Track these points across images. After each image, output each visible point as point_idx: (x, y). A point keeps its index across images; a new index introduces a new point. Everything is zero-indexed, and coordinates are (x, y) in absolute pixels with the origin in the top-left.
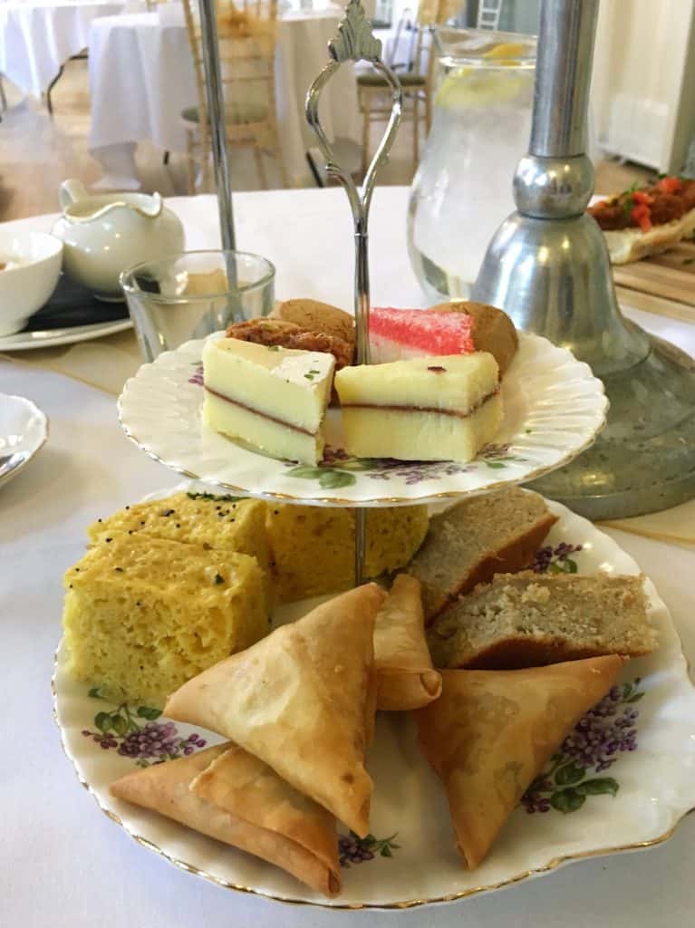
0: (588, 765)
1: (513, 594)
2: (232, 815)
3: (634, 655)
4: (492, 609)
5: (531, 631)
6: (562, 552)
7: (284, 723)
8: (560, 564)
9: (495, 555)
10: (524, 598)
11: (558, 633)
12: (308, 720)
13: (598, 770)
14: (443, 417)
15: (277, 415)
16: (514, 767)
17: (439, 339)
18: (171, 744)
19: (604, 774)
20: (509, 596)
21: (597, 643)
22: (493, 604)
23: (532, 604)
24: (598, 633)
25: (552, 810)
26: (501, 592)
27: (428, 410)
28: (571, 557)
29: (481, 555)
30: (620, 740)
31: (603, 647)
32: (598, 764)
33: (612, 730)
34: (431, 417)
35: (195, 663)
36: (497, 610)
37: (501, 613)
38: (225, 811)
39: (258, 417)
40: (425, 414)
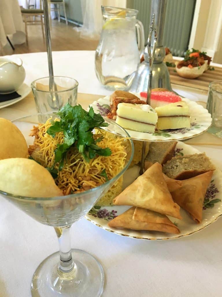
0: (209, 198)
1: (180, 162)
2: (147, 222)
3: (212, 170)
4: (175, 166)
5: (189, 169)
6: (178, 151)
7: (155, 198)
8: (178, 154)
9: (169, 153)
10: (183, 162)
11: (194, 169)
12: (160, 196)
13: (212, 198)
14: (184, 118)
15: (143, 121)
16: (201, 199)
17: (171, 99)
18: (108, 213)
19: (214, 199)
20: (179, 162)
21: (203, 169)
22: (176, 165)
23: (185, 163)
24: (203, 167)
25: (207, 209)
26: (177, 162)
27: (180, 116)
28: (181, 152)
29: (166, 153)
30: (214, 191)
31: (205, 170)
32: (211, 197)
33: (210, 189)
34: (181, 118)
35: (112, 191)
36: (177, 166)
37: (178, 167)
38: (144, 222)
39: (136, 122)
40: (179, 117)
